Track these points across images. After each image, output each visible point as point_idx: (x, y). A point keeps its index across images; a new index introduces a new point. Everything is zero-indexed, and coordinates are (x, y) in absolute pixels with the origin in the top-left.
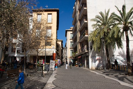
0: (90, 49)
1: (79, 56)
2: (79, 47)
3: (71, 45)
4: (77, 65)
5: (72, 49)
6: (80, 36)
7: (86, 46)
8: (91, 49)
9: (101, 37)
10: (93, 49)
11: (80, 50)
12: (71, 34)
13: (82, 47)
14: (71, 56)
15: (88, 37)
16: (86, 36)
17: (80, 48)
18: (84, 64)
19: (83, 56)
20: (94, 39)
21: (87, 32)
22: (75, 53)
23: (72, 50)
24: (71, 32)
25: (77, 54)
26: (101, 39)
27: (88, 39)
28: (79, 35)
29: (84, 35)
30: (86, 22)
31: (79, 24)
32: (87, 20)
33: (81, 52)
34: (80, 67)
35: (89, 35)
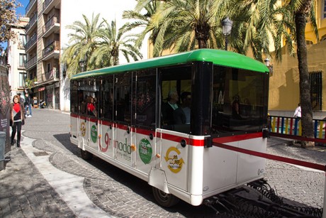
0: (61, 75)
1: (41, 87)
2: (41, 70)
3: (22, 61)
4: (36, 104)
5: (22, 71)
6: (43, 48)
7: (54, 70)
8: (64, 76)
9: (80, 60)
10: (67, 77)
11: (44, 76)
12: (21, 36)
13: (48, 71)
14: (21, 85)
15: (59, 54)
16: (56, 51)
17: (43, 72)
18: (52, 101)
19: (48, 87)
20: (68, 62)
21: (59, 45)
22: (31, 81)
23: (24, 73)
24: (23, 32)
25: (36, 83)
26: (79, 63)
27: (59, 57)
28: (41, 45)
29: (52, 50)
30: (56, 24)
31: (44, 23)
32: (59, 22)
33: (45, 80)
34: (43, 108)
35: (62, 51)
